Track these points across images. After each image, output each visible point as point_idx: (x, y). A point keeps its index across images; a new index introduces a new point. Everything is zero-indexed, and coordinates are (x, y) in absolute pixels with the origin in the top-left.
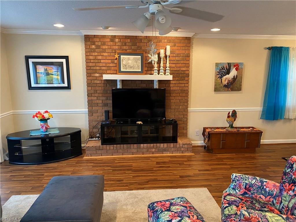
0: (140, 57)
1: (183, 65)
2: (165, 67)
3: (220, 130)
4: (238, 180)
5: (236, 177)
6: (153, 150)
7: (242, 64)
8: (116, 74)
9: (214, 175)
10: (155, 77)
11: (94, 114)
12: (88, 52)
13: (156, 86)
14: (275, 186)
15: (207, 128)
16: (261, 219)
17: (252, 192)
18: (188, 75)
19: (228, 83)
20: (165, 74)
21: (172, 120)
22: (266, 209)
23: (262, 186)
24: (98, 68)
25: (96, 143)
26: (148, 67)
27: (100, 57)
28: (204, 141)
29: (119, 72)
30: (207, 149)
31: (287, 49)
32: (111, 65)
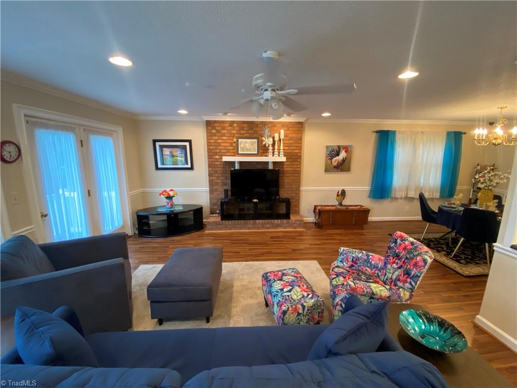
0: (256, 140)
1: (295, 148)
2: (279, 150)
3: (330, 208)
4: (345, 254)
5: (343, 250)
6: (268, 225)
7: (351, 146)
8: (234, 156)
9: (323, 249)
10: (270, 159)
11: (215, 193)
12: (209, 136)
13: (271, 167)
14: (380, 259)
15: (318, 206)
16: (366, 289)
17: (359, 265)
18: (300, 157)
19: (337, 164)
20: (279, 156)
21: (285, 198)
22: (371, 281)
23: (368, 259)
24: (218, 151)
25: (216, 218)
26: (263, 150)
27: (220, 141)
28: (315, 218)
29: (236, 154)
30: (318, 225)
31: (394, 132)
32: (230, 148)
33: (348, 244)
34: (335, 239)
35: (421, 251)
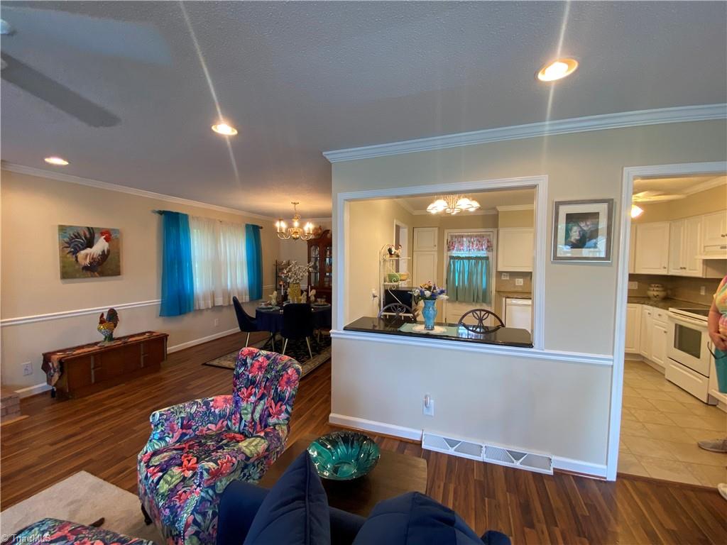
3: (86, 350)
4: (166, 420)
5: (161, 415)
7: (115, 231)
9: (91, 437)
14: (226, 401)
15: (54, 353)
16: (236, 457)
17: (194, 427)
19: (91, 263)
22: (225, 442)
23: (208, 410)
28: (49, 381)
33: (142, 406)
34: (113, 408)
35: (284, 362)
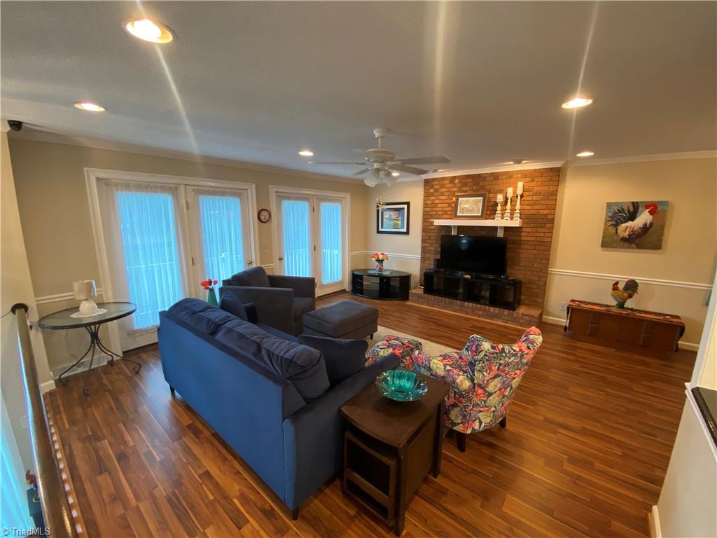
0: (482, 198)
1: (544, 207)
2: (513, 210)
6: (480, 313)
8: (451, 219)
10: (499, 222)
11: (426, 262)
12: (427, 195)
13: (500, 234)
15: (576, 301)
18: (552, 221)
19: (629, 235)
20: (512, 219)
21: (513, 280)
24: (434, 213)
25: (420, 291)
26: (490, 210)
27: (437, 202)
28: (567, 319)
29: (455, 216)
30: (569, 332)
32: (448, 209)
